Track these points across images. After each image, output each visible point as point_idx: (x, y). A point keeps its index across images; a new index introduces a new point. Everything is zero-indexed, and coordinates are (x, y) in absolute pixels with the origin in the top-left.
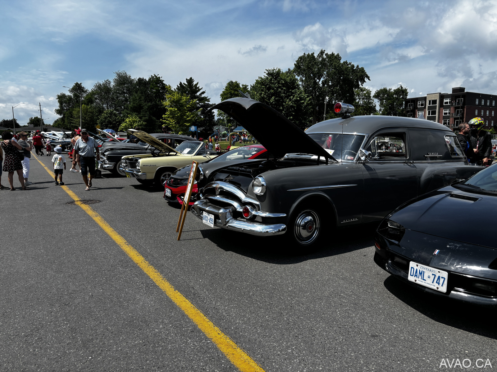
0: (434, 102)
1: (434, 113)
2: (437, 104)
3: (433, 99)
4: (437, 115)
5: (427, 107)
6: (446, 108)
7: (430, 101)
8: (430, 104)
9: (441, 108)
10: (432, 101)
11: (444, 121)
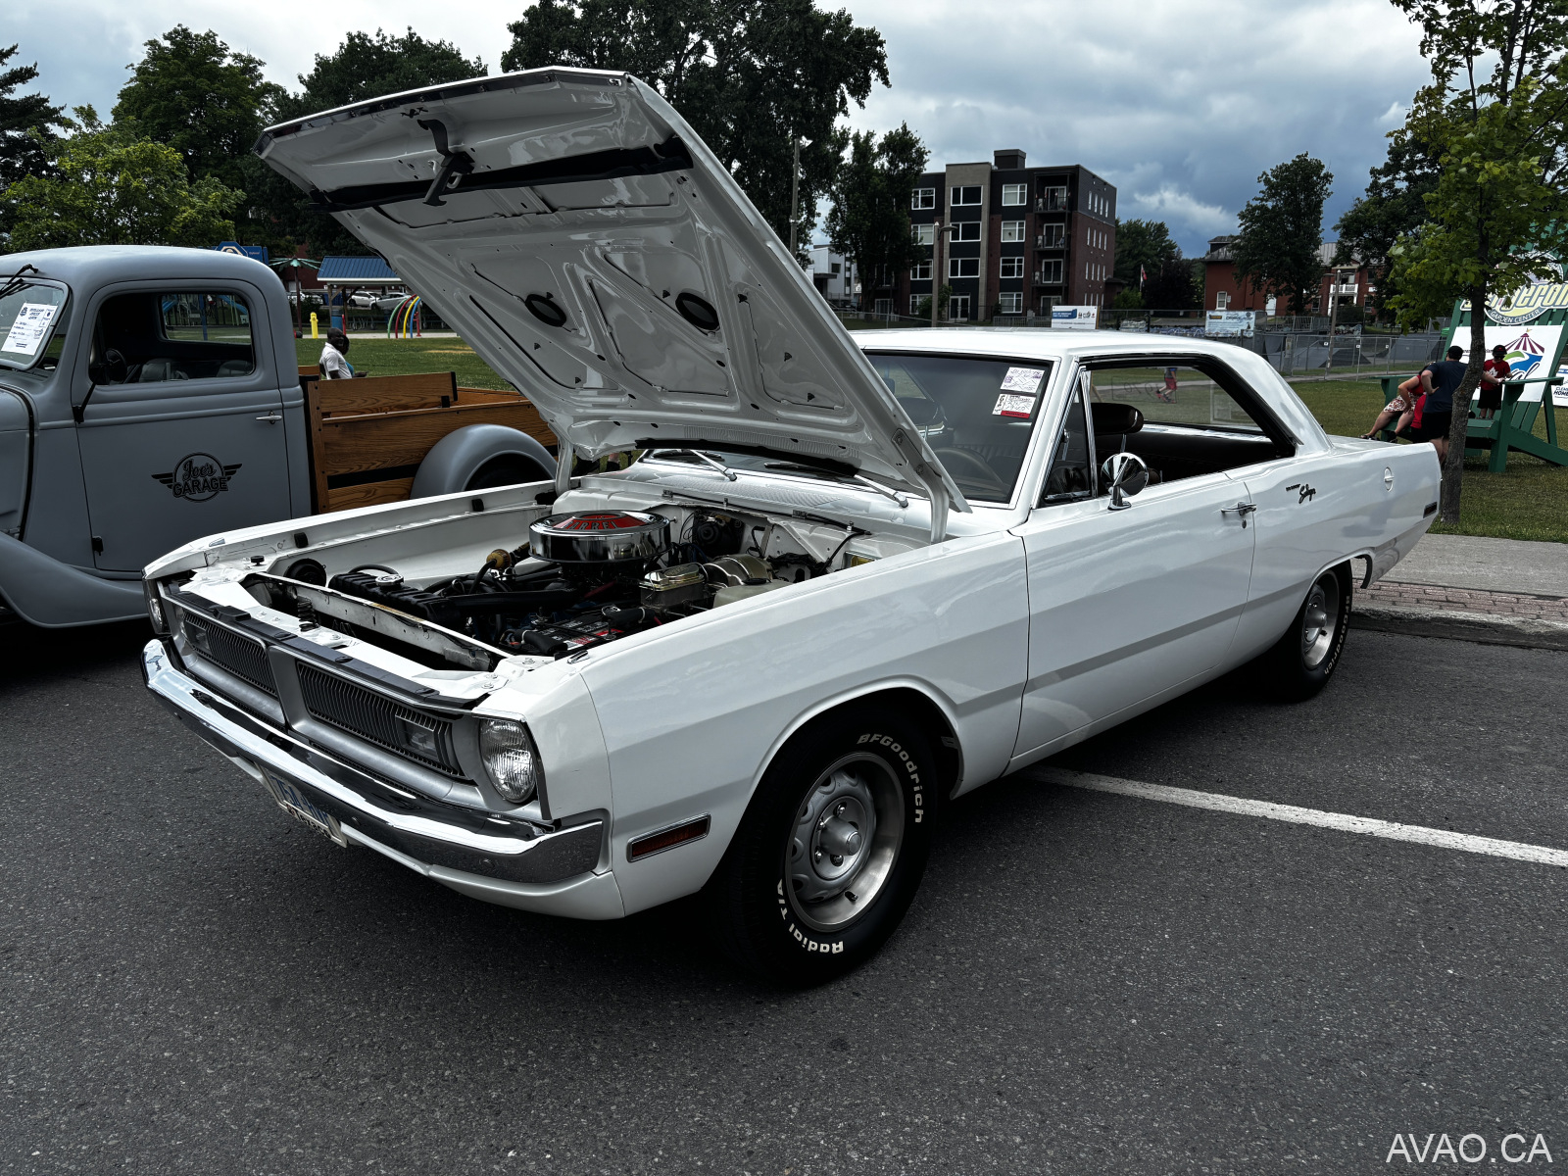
0: (972, 194)
1: (972, 231)
2: (984, 201)
3: (970, 184)
4: (982, 239)
5: (947, 211)
6: (1013, 214)
7: (956, 192)
8: (956, 200)
9: (994, 217)
10: (964, 189)
11: (1004, 261)
